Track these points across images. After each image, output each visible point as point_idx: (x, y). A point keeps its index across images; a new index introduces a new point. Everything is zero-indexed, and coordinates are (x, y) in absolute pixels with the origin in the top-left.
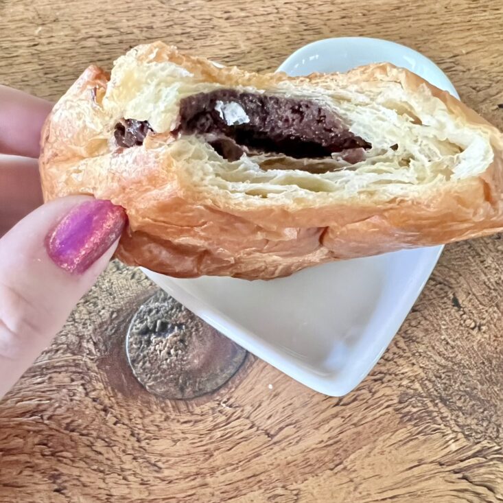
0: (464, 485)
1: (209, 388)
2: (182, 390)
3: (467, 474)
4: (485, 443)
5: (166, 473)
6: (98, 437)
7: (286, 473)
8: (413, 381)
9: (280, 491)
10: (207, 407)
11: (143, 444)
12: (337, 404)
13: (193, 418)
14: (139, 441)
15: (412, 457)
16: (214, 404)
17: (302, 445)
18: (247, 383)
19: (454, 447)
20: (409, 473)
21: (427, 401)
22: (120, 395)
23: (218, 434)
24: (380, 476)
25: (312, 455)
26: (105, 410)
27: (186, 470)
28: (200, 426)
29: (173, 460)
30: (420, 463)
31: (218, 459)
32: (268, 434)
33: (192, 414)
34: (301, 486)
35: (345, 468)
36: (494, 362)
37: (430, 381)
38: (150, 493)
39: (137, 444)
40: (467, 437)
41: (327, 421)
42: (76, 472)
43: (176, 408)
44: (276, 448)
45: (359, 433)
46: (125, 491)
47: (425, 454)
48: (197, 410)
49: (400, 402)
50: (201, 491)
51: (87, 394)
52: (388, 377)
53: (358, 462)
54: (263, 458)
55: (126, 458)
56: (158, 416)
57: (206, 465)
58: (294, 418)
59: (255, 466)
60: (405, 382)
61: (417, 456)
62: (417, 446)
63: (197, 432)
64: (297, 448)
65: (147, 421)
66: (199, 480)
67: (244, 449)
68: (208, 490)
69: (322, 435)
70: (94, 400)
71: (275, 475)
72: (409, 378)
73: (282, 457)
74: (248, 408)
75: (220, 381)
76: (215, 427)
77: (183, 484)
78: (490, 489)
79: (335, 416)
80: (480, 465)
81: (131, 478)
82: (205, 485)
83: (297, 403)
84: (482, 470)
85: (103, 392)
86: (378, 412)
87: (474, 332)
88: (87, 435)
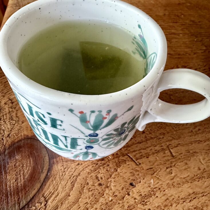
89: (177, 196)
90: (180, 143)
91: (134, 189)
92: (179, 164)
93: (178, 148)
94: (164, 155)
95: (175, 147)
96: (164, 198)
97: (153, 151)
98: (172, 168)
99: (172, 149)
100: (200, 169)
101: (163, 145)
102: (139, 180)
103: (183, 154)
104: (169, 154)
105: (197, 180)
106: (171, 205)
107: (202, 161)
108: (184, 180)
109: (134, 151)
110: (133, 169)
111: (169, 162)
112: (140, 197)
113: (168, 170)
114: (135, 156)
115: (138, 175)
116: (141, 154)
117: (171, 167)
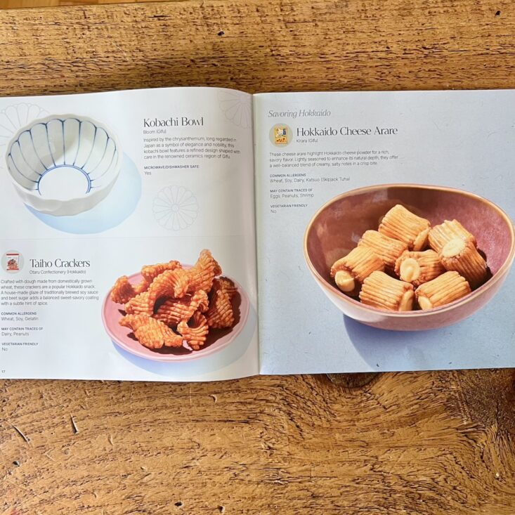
0: (465, 438)
1: (361, 384)
2: (348, 384)
3: (467, 434)
4: (479, 423)
5: (338, 418)
6: (309, 400)
7: (390, 425)
8: (455, 393)
9: (386, 431)
10: (359, 392)
11: (329, 405)
12: (418, 399)
13: (352, 397)
14: (327, 403)
15: (446, 425)
16: (362, 392)
17: (399, 414)
18: (378, 384)
19: (465, 423)
20: (443, 431)
21: (459, 402)
22: (319, 382)
23: (362, 405)
24: (429, 431)
25: (403, 419)
26: (312, 388)
27: (347, 418)
28: (355, 400)
29: (341, 414)
30: (449, 427)
31: (361, 415)
32: (384, 407)
33: (352, 395)
34: (396, 431)
35: (416, 426)
36: (497, 389)
37: (464, 394)
38: (331, 425)
39: (326, 405)
40: (472, 420)
41: (412, 405)
42: (299, 413)
43: (345, 391)
44: (388, 414)
45: (425, 413)
46: (320, 424)
47: (452, 424)
48: (354, 393)
49: (447, 401)
50: (352, 427)
51: (304, 380)
52: (445, 389)
53: (422, 425)
54: (381, 417)
55: (321, 410)
56: (336, 394)
57: (356, 417)
58: (397, 403)
59: (377, 421)
60: (452, 393)
61: (448, 425)
62: (449, 421)
63: (353, 403)
64: (396, 416)
65: (331, 395)
66: (352, 423)
67: (373, 413)
68: (356, 428)
69: (409, 411)
70: (307, 383)
71: (385, 425)
72: (454, 391)
73: (389, 418)
74: (378, 395)
75: (366, 382)
76: (361, 402)
77: (345, 424)
78: (475, 442)
79: (416, 404)
80: (474, 432)
81: (323, 419)
82: (355, 425)
83: (400, 396)
84: (475, 434)
85: (311, 380)
86: (436, 404)
87: (492, 373)
88: (304, 398)
89: (67, 478)
90: (90, 415)
91: (17, 469)
92: (80, 442)
93: (85, 421)
94: (64, 430)
95: (81, 420)
96: (51, 480)
97: (50, 424)
98: (69, 447)
99: (76, 422)
100: (105, 450)
101: (64, 416)
102: (24, 459)
103: (89, 430)
104: (71, 429)
105: (97, 462)
106: (58, 487)
107: (111, 440)
108: (81, 462)
109: (24, 424)
110: (19, 446)
111: (67, 440)
112: (23, 477)
113: (63, 449)
114: (24, 429)
115: (25, 453)
116: (32, 428)
117: (69, 445)
